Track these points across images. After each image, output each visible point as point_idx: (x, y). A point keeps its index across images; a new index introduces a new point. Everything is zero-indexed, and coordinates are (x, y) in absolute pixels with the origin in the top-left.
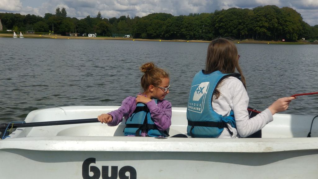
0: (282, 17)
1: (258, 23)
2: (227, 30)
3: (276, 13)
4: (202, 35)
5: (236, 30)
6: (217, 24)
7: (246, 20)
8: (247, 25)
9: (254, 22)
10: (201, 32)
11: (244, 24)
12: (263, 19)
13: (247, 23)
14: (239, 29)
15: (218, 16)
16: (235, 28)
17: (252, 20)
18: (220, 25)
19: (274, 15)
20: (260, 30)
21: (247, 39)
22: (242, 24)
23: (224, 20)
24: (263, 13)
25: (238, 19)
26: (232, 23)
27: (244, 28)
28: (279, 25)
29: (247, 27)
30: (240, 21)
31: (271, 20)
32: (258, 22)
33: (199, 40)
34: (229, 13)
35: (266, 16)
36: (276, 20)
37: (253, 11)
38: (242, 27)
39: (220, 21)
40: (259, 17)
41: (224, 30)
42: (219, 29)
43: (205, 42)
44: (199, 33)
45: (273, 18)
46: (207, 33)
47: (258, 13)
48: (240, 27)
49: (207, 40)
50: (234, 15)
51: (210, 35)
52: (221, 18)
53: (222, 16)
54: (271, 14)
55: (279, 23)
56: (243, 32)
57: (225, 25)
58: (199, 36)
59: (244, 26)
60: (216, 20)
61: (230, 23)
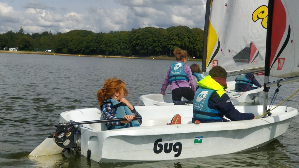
0: (192, 37)
1: (172, 42)
2: (143, 47)
3: (187, 33)
4: (121, 51)
5: (151, 47)
6: (134, 41)
7: (161, 38)
8: (161, 42)
9: (168, 40)
10: (119, 48)
11: (159, 42)
12: (176, 37)
13: (161, 41)
14: (154, 47)
15: (135, 33)
16: (151, 46)
17: (166, 38)
18: (137, 42)
19: (185, 34)
20: (173, 47)
21: (161, 56)
22: (157, 42)
23: (140, 38)
24: (176, 32)
25: (153, 37)
26: (148, 40)
27: (159, 45)
28: (190, 43)
29: (161, 44)
30: (156, 39)
31: (183, 39)
32: (172, 40)
33: (117, 55)
34: (146, 32)
35: (178, 36)
36: (187, 39)
37: (167, 30)
38: (157, 44)
39: (137, 39)
40: (172, 36)
41: (141, 47)
42: (136, 46)
43: (123, 58)
44: (118, 50)
45: (185, 38)
46: (125, 49)
47: (171, 33)
48: (156, 44)
49: (125, 56)
50: (150, 33)
51: (128, 51)
52: (138, 36)
53: (139, 34)
54: (183, 34)
55: (190, 42)
56: (158, 49)
57: (142, 42)
58: (118, 52)
59: (159, 43)
60: (133, 37)
61: (146, 40)
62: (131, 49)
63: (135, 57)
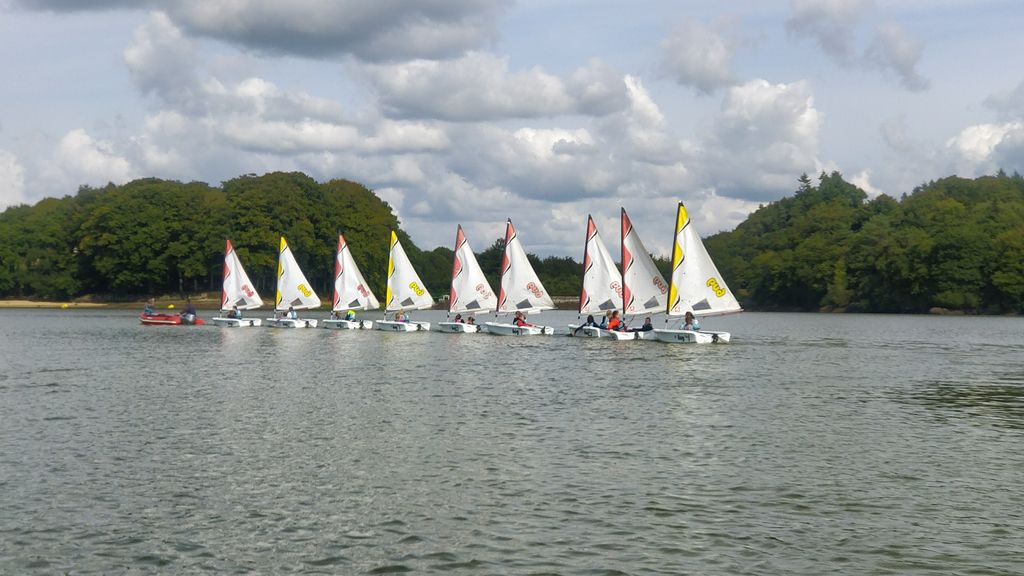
0: (328, 216)
1: (244, 235)
2: (125, 261)
3: (306, 201)
4: (29, 278)
5: (160, 258)
6: (87, 239)
7: (198, 223)
8: (202, 240)
9: (229, 230)
10: (23, 267)
11: (191, 238)
12: (261, 218)
13: (202, 234)
14: (172, 257)
15: (89, 206)
16: (157, 254)
17: (220, 222)
18: (101, 243)
19: (298, 206)
20: (252, 258)
21: (205, 295)
22: (183, 236)
23: (112, 224)
24: (261, 199)
25: (165, 219)
26: (145, 233)
27: (192, 252)
28: (320, 241)
29: (201, 248)
30: (176, 226)
31: (291, 225)
32: (243, 229)
33: (17, 298)
34: (134, 197)
35: (270, 210)
36: (308, 225)
37: (224, 191)
38: (185, 249)
39: (101, 227)
40: (243, 212)
41: (116, 261)
42: (96, 258)
43: (39, 307)
44: (16, 274)
45: (298, 219)
46: (47, 272)
47: (239, 199)
48: (176, 248)
49: (50, 300)
50: (151, 203)
51: (62, 280)
52: (103, 218)
53: (106, 209)
54: (290, 203)
55: (318, 236)
56: (190, 265)
57: (119, 242)
58: (17, 284)
59: (192, 243)
60: (83, 222)
61: (136, 233)
62: (74, 268)
63: (92, 302)
